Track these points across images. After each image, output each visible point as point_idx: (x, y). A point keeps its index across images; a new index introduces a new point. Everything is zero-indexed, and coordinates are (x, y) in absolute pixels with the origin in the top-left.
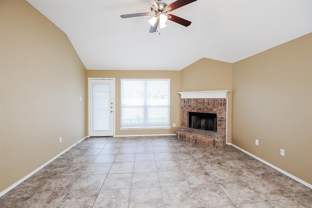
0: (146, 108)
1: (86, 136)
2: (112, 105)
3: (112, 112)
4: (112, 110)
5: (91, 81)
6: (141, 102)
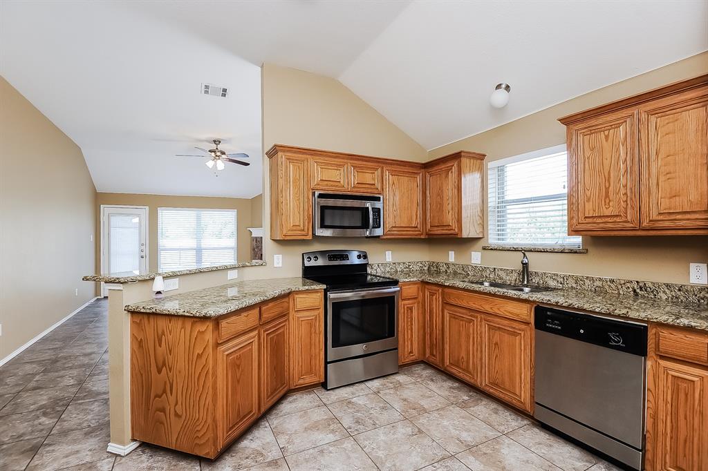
0: (199, 251)
1: (97, 296)
2: (143, 248)
3: (142, 257)
4: (143, 254)
5: (105, 209)
6: (192, 243)
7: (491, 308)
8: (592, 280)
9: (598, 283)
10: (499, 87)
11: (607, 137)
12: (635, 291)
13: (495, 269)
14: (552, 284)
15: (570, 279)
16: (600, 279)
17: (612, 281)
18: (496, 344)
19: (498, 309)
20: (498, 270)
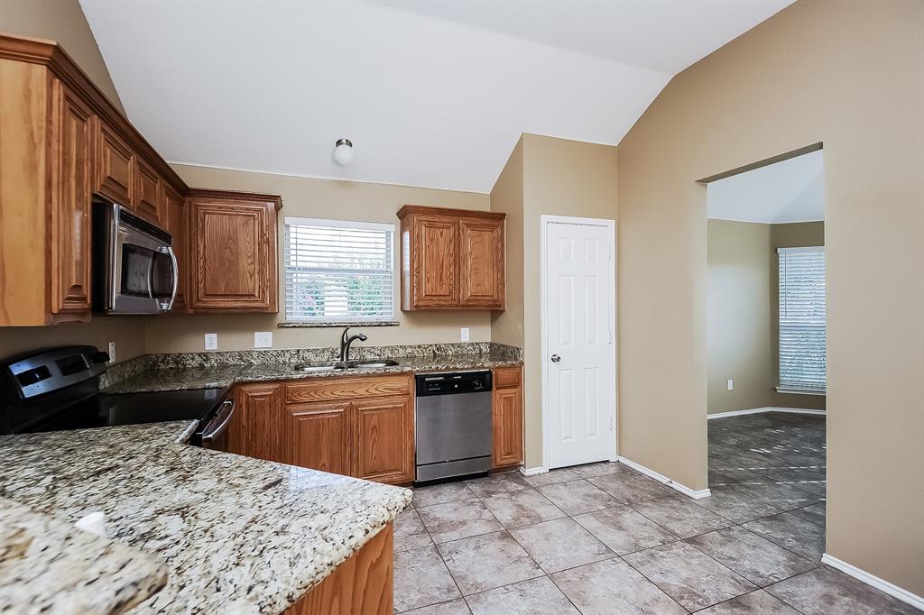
7: (367, 391)
8: (405, 347)
9: (409, 350)
10: (339, 143)
11: (442, 234)
12: (434, 352)
13: (298, 351)
14: (369, 357)
15: (387, 350)
16: (411, 347)
17: (419, 347)
18: (374, 427)
19: (376, 389)
20: (304, 352)
